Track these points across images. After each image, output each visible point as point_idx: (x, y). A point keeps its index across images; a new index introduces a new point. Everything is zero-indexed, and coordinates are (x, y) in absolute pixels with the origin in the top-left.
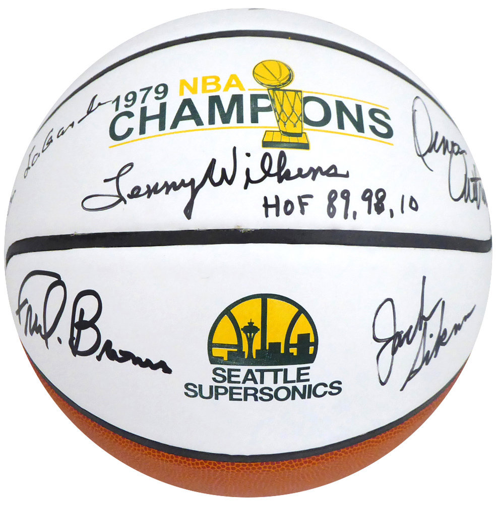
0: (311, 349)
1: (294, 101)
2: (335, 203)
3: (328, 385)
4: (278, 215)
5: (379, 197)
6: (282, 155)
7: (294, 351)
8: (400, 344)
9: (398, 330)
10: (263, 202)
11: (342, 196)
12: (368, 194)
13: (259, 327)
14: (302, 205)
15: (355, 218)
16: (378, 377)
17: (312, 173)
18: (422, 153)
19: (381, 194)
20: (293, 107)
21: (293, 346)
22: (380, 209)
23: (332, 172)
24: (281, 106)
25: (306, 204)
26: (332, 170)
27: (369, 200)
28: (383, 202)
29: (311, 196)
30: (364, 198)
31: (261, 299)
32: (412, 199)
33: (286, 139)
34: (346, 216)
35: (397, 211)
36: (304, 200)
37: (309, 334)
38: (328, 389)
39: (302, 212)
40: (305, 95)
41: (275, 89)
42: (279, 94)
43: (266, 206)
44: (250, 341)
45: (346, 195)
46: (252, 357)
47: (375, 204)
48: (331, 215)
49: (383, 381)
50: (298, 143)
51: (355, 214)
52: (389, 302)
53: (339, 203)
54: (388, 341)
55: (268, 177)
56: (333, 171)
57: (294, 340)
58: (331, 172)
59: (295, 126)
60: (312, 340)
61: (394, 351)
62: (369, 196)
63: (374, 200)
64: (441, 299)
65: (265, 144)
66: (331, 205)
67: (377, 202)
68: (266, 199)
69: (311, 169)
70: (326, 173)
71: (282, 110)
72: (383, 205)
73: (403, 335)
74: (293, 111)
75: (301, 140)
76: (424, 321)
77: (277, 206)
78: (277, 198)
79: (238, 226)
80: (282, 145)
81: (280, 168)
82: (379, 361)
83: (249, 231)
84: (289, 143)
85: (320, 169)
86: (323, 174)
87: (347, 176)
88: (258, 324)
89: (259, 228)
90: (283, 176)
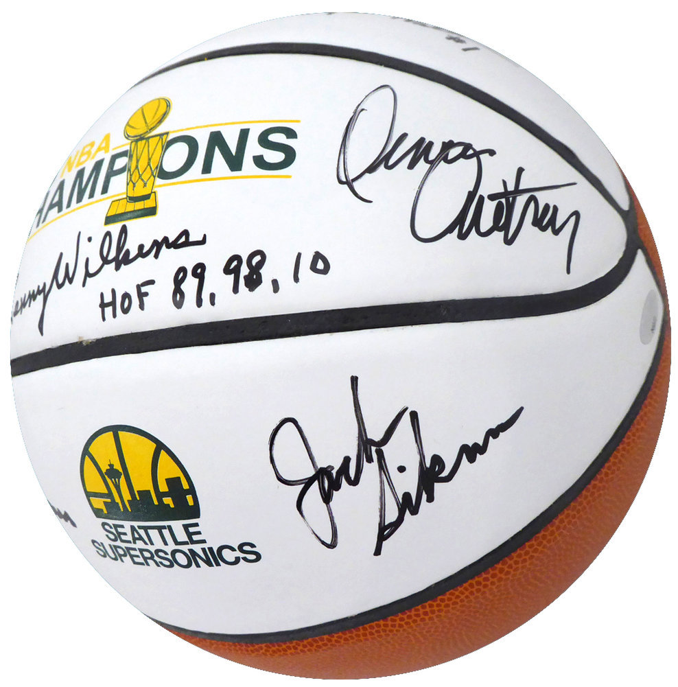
0: (189, 498)
1: (154, 150)
2: (183, 287)
3: (237, 549)
4: (115, 316)
5: (254, 264)
6: (124, 230)
7: (168, 501)
8: (336, 486)
9: (321, 464)
10: (99, 301)
11: (195, 274)
12: (235, 263)
13: (121, 470)
14: (141, 295)
15: (213, 303)
16: (314, 536)
17: (155, 248)
18: (351, 177)
19: (257, 259)
20: (149, 159)
21: (165, 494)
22: (253, 281)
23: (183, 241)
24: (138, 161)
25: (146, 294)
26: (181, 237)
27: (236, 272)
28: (261, 271)
29: (152, 282)
30: (227, 271)
31: (112, 432)
32: (318, 256)
33: (131, 207)
34: (199, 302)
35: (286, 280)
36: (144, 289)
37: (179, 478)
38: (238, 554)
39: (142, 306)
40: (171, 137)
41: (141, 138)
42: (141, 144)
43: (103, 305)
44: (118, 487)
45: (199, 271)
46: (128, 510)
47: (245, 277)
48: (179, 305)
49: (329, 542)
50: (144, 209)
51: (212, 296)
52: (290, 425)
53: (190, 285)
54: (308, 483)
55: (105, 266)
56: (183, 239)
57: (163, 487)
58: (180, 242)
59: (145, 185)
60: (186, 486)
61: (327, 498)
62: (235, 266)
63: (245, 270)
64: (407, 409)
65: (109, 220)
66: (178, 291)
67: (249, 273)
68: (102, 295)
69: (156, 243)
70: (175, 245)
71: (137, 167)
72: (259, 276)
73: (334, 472)
74: (149, 164)
75: (148, 204)
76: (373, 449)
77: (113, 304)
78: (113, 292)
79: (80, 338)
80: (125, 217)
81: (119, 249)
82: (304, 513)
83: (91, 343)
84: (134, 211)
85: (166, 239)
86: (169, 246)
87: (203, 242)
88: (118, 466)
89: (100, 337)
90: (123, 260)
